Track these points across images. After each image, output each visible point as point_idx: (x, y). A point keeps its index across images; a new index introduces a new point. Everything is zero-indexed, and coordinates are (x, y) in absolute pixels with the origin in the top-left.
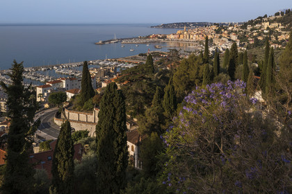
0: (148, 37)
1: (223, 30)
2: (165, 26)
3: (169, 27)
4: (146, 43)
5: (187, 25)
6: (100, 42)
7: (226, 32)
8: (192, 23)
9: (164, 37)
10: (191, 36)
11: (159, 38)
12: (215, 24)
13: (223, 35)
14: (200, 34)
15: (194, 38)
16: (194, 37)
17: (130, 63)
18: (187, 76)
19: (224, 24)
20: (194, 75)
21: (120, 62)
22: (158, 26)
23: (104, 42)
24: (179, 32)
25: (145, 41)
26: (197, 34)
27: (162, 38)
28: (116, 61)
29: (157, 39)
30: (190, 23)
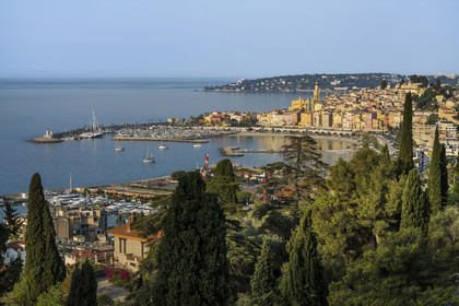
0: (198, 121)
1: (439, 98)
2: (250, 86)
3: (262, 90)
4: (192, 139)
5: (323, 81)
6: (48, 136)
7: (450, 104)
8: (339, 77)
9: (251, 122)
10: (337, 119)
11: (234, 123)
12: (414, 79)
13: (441, 113)
14: (366, 110)
15: (347, 125)
16: (347, 121)
17: (144, 200)
18: (350, 210)
19: (444, 78)
20: (372, 207)
21: (115, 197)
22: (228, 87)
23: (58, 137)
24: (297, 104)
25: (187, 133)
26: (355, 112)
27: (242, 125)
28: (100, 192)
29: (225, 126)
30: (331, 78)
